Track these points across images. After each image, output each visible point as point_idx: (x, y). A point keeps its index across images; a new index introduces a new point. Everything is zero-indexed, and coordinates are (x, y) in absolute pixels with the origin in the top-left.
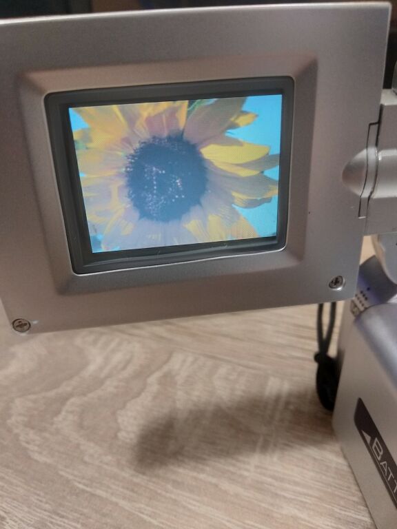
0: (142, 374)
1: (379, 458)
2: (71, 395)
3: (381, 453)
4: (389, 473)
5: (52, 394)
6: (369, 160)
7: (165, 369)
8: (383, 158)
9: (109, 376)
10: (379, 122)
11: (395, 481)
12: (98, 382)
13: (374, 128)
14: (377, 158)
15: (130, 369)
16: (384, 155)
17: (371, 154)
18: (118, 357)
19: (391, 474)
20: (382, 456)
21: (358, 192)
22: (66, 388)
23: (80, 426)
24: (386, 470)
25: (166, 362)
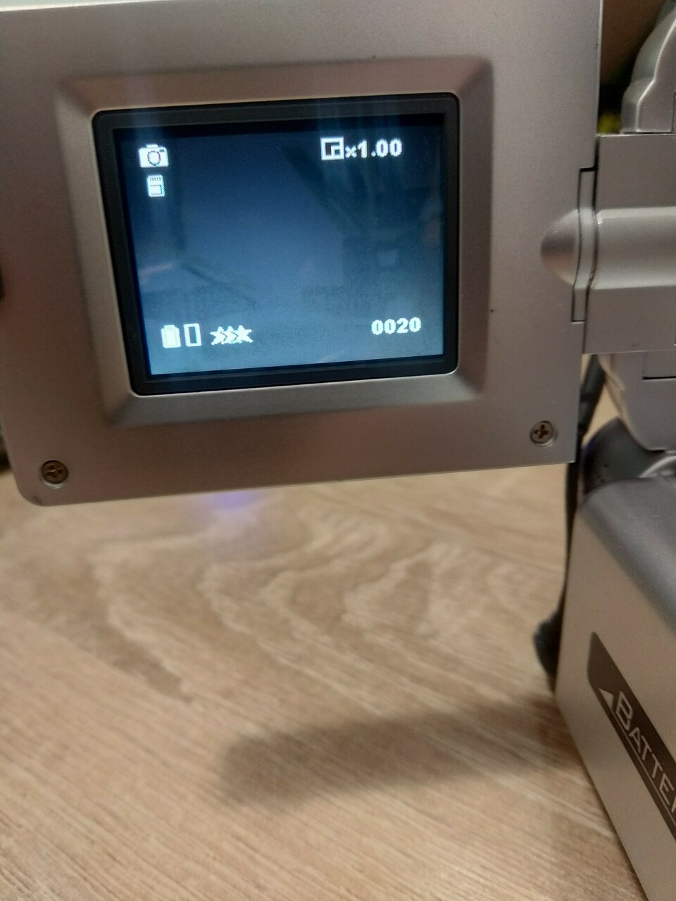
0: (386, 558)
1: (627, 727)
2: (283, 569)
3: (629, 717)
4: (643, 745)
5: (260, 565)
6: (583, 226)
7: (420, 557)
8: (604, 221)
9: (340, 555)
10: (595, 169)
11: (653, 756)
12: (323, 559)
13: (588, 177)
14: (595, 221)
15: (369, 552)
16: (606, 217)
17: (586, 219)
18: (353, 538)
19: (647, 746)
20: (632, 721)
21: (569, 279)
22: (278, 561)
23: (293, 602)
24: (638, 743)
25: (422, 549)
